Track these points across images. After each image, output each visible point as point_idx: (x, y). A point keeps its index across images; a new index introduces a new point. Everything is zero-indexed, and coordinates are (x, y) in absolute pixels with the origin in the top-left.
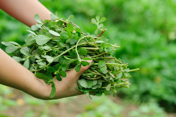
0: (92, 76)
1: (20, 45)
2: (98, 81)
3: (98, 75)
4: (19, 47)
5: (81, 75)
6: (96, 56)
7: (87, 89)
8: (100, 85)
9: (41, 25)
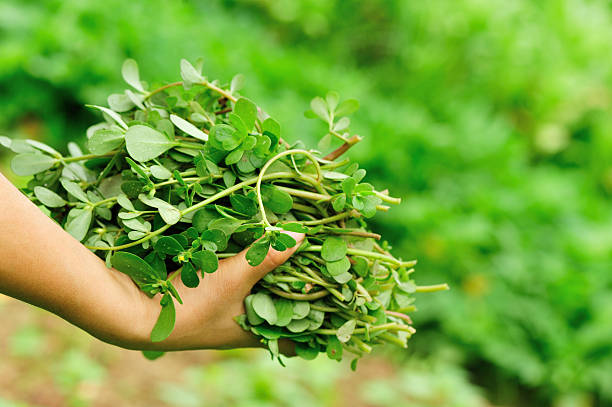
0: (296, 288)
1: (60, 155)
2: (314, 306)
3: (317, 285)
4: (56, 160)
5: (262, 280)
6: (315, 222)
7: (274, 328)
8: (316, 322)
9: (142, 97)
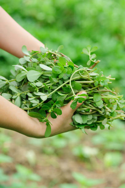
0: (87, 111)
2: (93, 115)
4: (6, 82)
6: (90, 89)
8: (95, 119)
9: (29, 57)
